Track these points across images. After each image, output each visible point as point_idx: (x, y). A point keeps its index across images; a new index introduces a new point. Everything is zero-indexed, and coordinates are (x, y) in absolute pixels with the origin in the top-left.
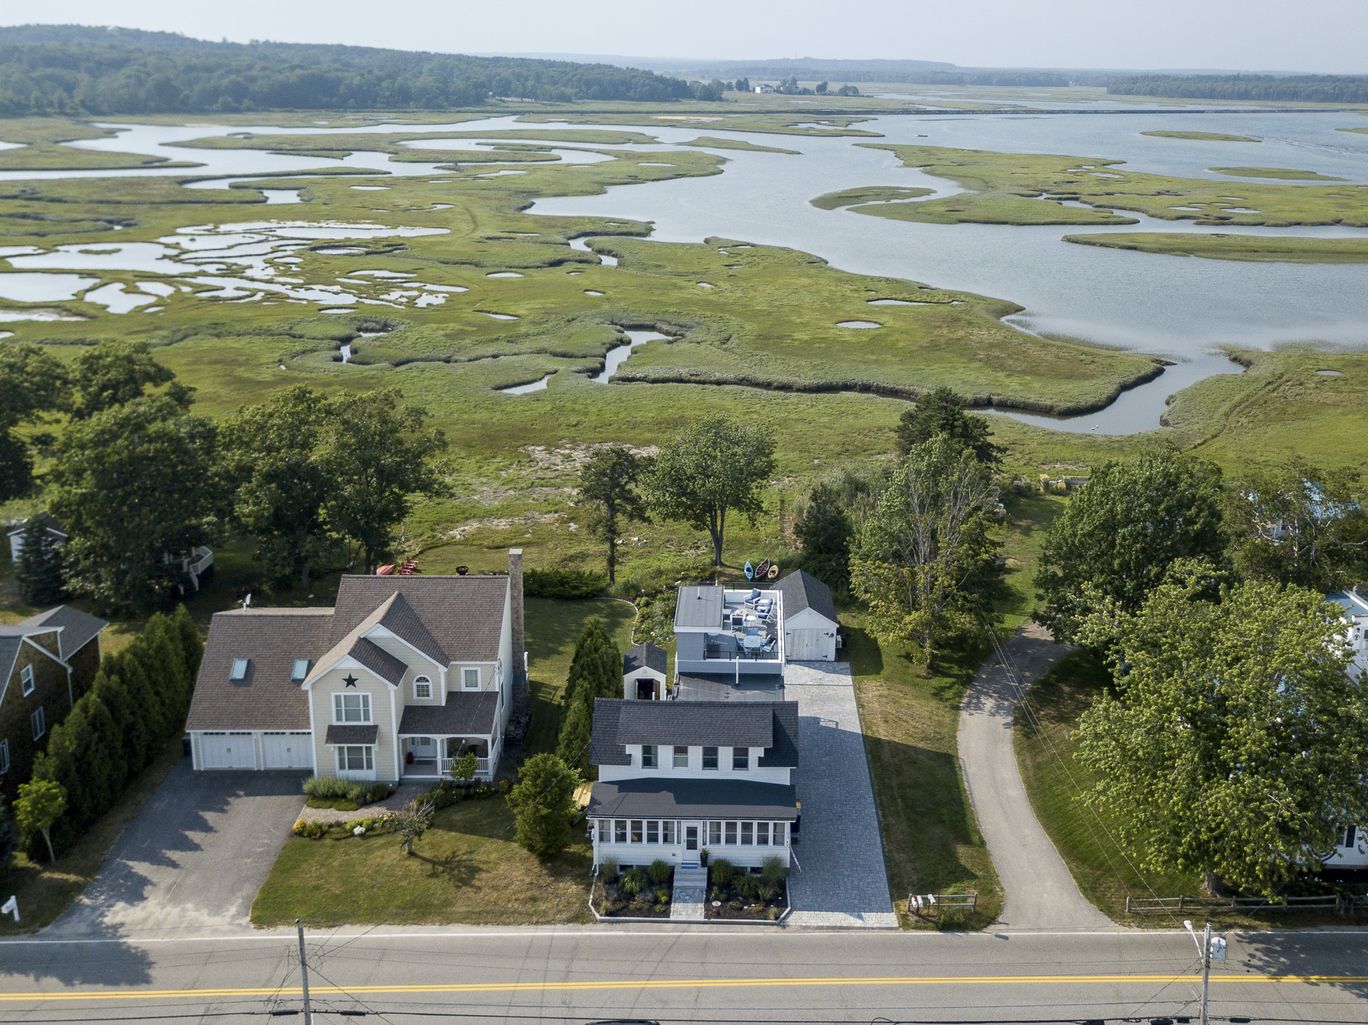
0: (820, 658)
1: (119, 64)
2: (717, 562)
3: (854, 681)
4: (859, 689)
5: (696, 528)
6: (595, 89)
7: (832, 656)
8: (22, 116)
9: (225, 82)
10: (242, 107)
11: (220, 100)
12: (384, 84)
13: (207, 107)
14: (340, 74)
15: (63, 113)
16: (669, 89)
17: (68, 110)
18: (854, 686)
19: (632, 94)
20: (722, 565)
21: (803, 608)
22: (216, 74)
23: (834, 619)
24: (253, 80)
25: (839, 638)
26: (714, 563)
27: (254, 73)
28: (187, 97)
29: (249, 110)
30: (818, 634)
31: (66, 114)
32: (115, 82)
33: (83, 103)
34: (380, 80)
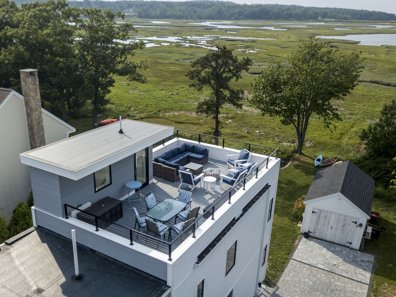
0: (343, 242)
1: (210, 7)
2: (299, 150)
3: (372, 280)
4: (376, 291)
5: (283, 122)
6: (358, 16)
7: (357, 244)
8: (182, 19)
9: (237, 11)
10: (240, 18)
11: (235, 16)
12: (285, 12)
13: (230, 18)
14: (272, 9)
15: (192, 19)
16: (387, 16)
17: (193, 18)
18: (371, 286)
19: (372, 18)
20: (301, 153)
21: (333, 191)
22: (235, 9)
23: (367, 210)
24: (246, 10)
25: (370, 230)
26: (295, 152)
27: (246, 8)
28: (225, 15)
29: (242, 19)
30: (345, 220)
31: (193, 19)
32: (207, 11)
33: (198, 16)
34: (283, 11)
